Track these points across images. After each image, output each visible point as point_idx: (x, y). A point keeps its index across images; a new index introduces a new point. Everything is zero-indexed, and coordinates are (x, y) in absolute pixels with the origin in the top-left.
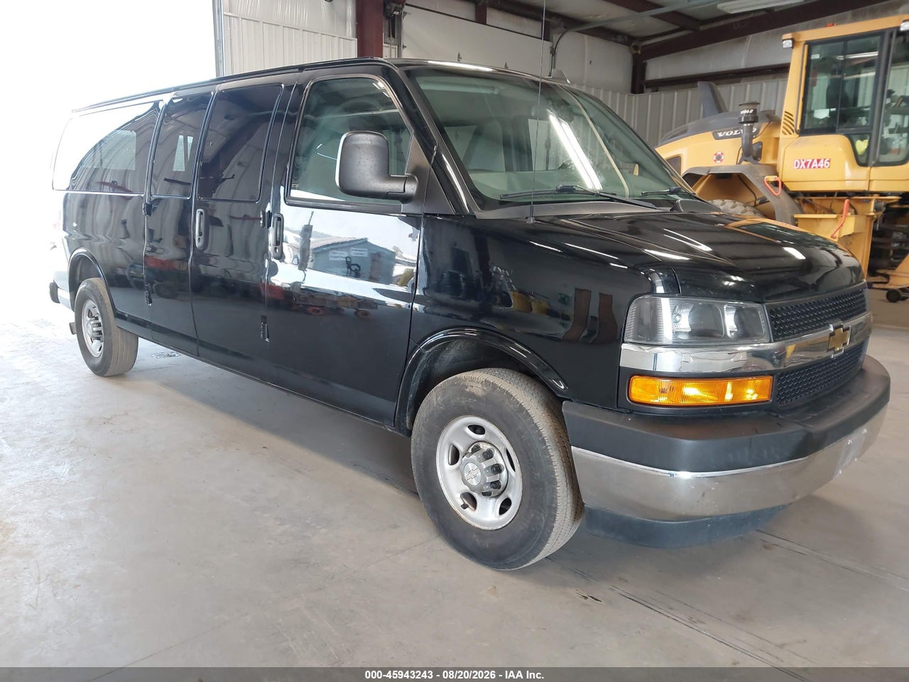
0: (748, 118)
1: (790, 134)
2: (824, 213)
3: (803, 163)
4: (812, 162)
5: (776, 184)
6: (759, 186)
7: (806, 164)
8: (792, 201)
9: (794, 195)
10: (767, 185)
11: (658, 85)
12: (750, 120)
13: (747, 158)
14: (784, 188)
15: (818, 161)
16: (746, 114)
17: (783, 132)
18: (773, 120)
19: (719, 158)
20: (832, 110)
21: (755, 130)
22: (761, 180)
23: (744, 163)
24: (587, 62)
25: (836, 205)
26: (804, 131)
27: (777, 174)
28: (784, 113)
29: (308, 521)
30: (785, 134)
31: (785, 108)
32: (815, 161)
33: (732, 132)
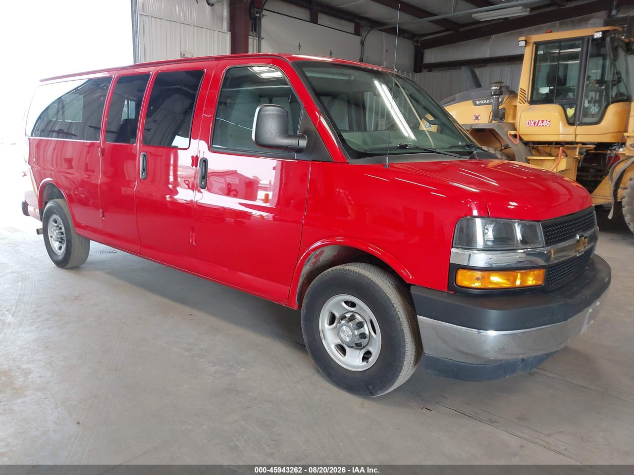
0: (496, 92)
1: (524, 103)
2: (546, 156)
3: (533, 123)
4: (538, 123)
5: (515, 136)
6: (505, 138)
7: (534, 123)
8: (525, 148)
9: (526, 144)
10: (509, 136)
11: (432, 67)
12: (498, 93)
13: (495, 119)
14: (521, 139)
15: (543, 121)
16: (495, 89)
17: (519, 102)
18: (513, 94)
19: (477, 118)
20: (551, 88)
21: (500, 100)
22: (506, 134)
23: (493, 122)
24: (384, 50)
25: (554, 151)
26: (532, 102)
27: (515, 130)
28: (520, 89)
29: (232, 363)
30: (521, 103)
31: (521, 86)
32: (541, 121)
33: (485, 101)
